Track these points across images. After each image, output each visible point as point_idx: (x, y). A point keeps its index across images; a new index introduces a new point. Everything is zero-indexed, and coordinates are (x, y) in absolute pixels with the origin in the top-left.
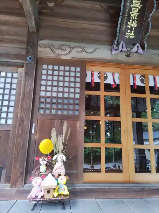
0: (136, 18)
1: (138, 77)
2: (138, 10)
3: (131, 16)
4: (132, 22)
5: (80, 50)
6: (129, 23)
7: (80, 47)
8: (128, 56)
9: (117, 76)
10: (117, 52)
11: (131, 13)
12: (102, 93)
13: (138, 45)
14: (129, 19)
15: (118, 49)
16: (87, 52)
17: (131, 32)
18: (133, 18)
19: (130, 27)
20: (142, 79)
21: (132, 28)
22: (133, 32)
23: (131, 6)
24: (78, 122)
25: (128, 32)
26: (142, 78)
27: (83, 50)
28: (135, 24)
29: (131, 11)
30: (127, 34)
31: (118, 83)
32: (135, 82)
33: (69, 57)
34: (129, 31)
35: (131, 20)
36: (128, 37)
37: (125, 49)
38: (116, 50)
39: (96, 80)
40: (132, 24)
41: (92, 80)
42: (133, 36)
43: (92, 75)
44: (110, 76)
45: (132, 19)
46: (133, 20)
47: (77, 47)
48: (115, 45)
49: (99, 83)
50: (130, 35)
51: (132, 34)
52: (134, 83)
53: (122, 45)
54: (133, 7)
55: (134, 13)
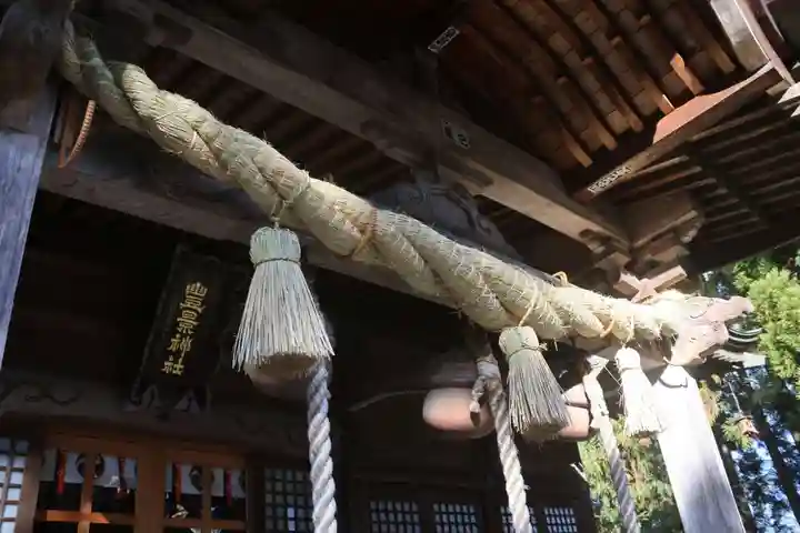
0: (190, 333)
1: (185, 471)
2: (196, 315)
3: (179, 327)
4: (181, 339)
6: (173, 340)
8: (164, 418)
9: (129, 466)
10: (138, 408)
11: (178, 320)
12: (86, 517)
13: (191, 394)
14: (173, 332)
15: (140, 403)
16: (55, 401)
17: (175, 362)
18: (184, 332)
19: (174, 349)
20: (195, 476)
21: (179, 352)
22: (180, 360)
23: (182, 305)
25: (168, 361)
26: (195, 472)
28: (186, 344)
29: (181, 317)
30: (166, 364)
32: (178, 485)
34: (171, 359)
35: (178, 336)
36: (167, 372)
37: (157, 403)
38: (135, 403)
39: (72, 476)
40: (180, 343)
41: (56, 477)
42: (180, 370)
44: (111, 463)
45: (182, 333)
46: (183, 336)
48: (134, 393)
49: (78, 486)
50: (174, 367)
51: (179, 366)
52: (174, 486)
53: (152, 393)
54: (184, 308)
55: (187, 321)
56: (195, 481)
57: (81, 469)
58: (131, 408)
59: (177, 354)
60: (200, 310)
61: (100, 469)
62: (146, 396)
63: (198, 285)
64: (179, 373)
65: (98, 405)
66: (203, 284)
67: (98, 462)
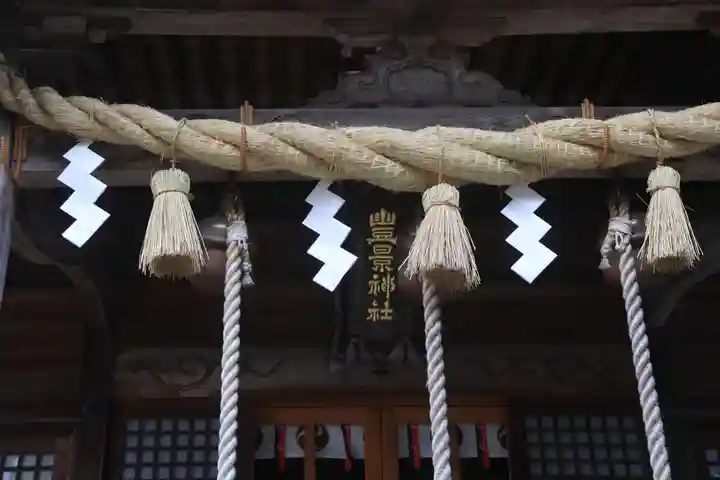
0: (389, 269)
2: (390, 248)
3: (373, 266)
4: (380, 279)
6: (370, 283)
8: (381, 371)
9: (357, 434)
11: (370, 258)
14: (369, 274)
15: (344, 359)
16: (256, 373)
17: (381, 306)
18: (382, 270)
19: (375, 293)
21: (382, 295)
22: (386, 304)
23: (370, 241)
25: (372, 307)
28: (388, 285)
29: (373, 254)
30: (370, 310)
31: (360, 454)
32: (415, 448)
33: (203, 392)
34: (375, 304)
35: (375, 277)
36: (374, 319)
38: (338, 361)
39: (293, 451)
40: (380, 284)
41: (277, 452)
42: (389, 314)
44: (335, 435)
45: (378, 272)
46: (382, 275)
48: (334, 348)
49: (300, 461)
50: (381, 314)
51: (387, 311)
52: (411, 450)
53: (356, 345)
54: (373, 244)
55: (382, 258)
57: (301, 442)
58: (335, 367)
59: (381, 297)
60: (394, 241)
61: (322, 441)
62: (350, 351)
63: (383, 213)
64: (390, 318)
66: (389, 210)
67: (320, 433)
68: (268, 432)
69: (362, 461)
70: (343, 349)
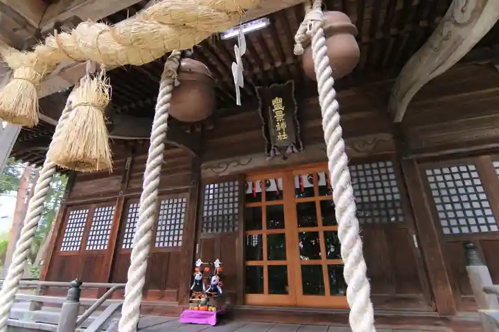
0: (283, 120)
1: (305, 177)
2: (282, 111)
3: (277, 120)
4: (280, 124)
5: (236, 164)
6: (277, 126)
7: (236, 161)
8: (285, 158)
9: (280, 181)
10: (270, 158)
11: (275, 117)
12: (264, 204)
13: (292, 145)
14: (275, 123)
15: (270, 155)
16: (243, 165)
17: (282, 134)
19: (279, 129)
20: (310, 179)
23: (274, 110)
24: (237, 239)
26: (310, 177)
27: (239, 164)
28: (284, 125)
30: (278, 136)
31: (281, 189)
32: (302, 184)
33: (227, 173)
34: (280, 134)
35: (278, 123)
36: (281, 139)
37: (278, 153)
39: (258, 190)
40: (280, 126)
41: (253, 190)
42: (286, 137)
43: (253, 186)
44: (272, 182)
46: (281, 122)
47: (232, 162)
48: (266, 152)
49: (260, 193)
50: (282, 137)
51: (285, 135)
52: (300, 186)
53: (274, 150)
55: (279, 116)
56: (311, 181)
57: (261, 186)
58: (268, 158)
59: (282, 131)
60: (283, 109)
61: (268, 185)
62: (272, 152)
63: (277, 98)
65: (259, 161)
66: (279, 97)
67: (268, 182)
68: (250, 184)
69: (282, 191)
70: (269, 151)
